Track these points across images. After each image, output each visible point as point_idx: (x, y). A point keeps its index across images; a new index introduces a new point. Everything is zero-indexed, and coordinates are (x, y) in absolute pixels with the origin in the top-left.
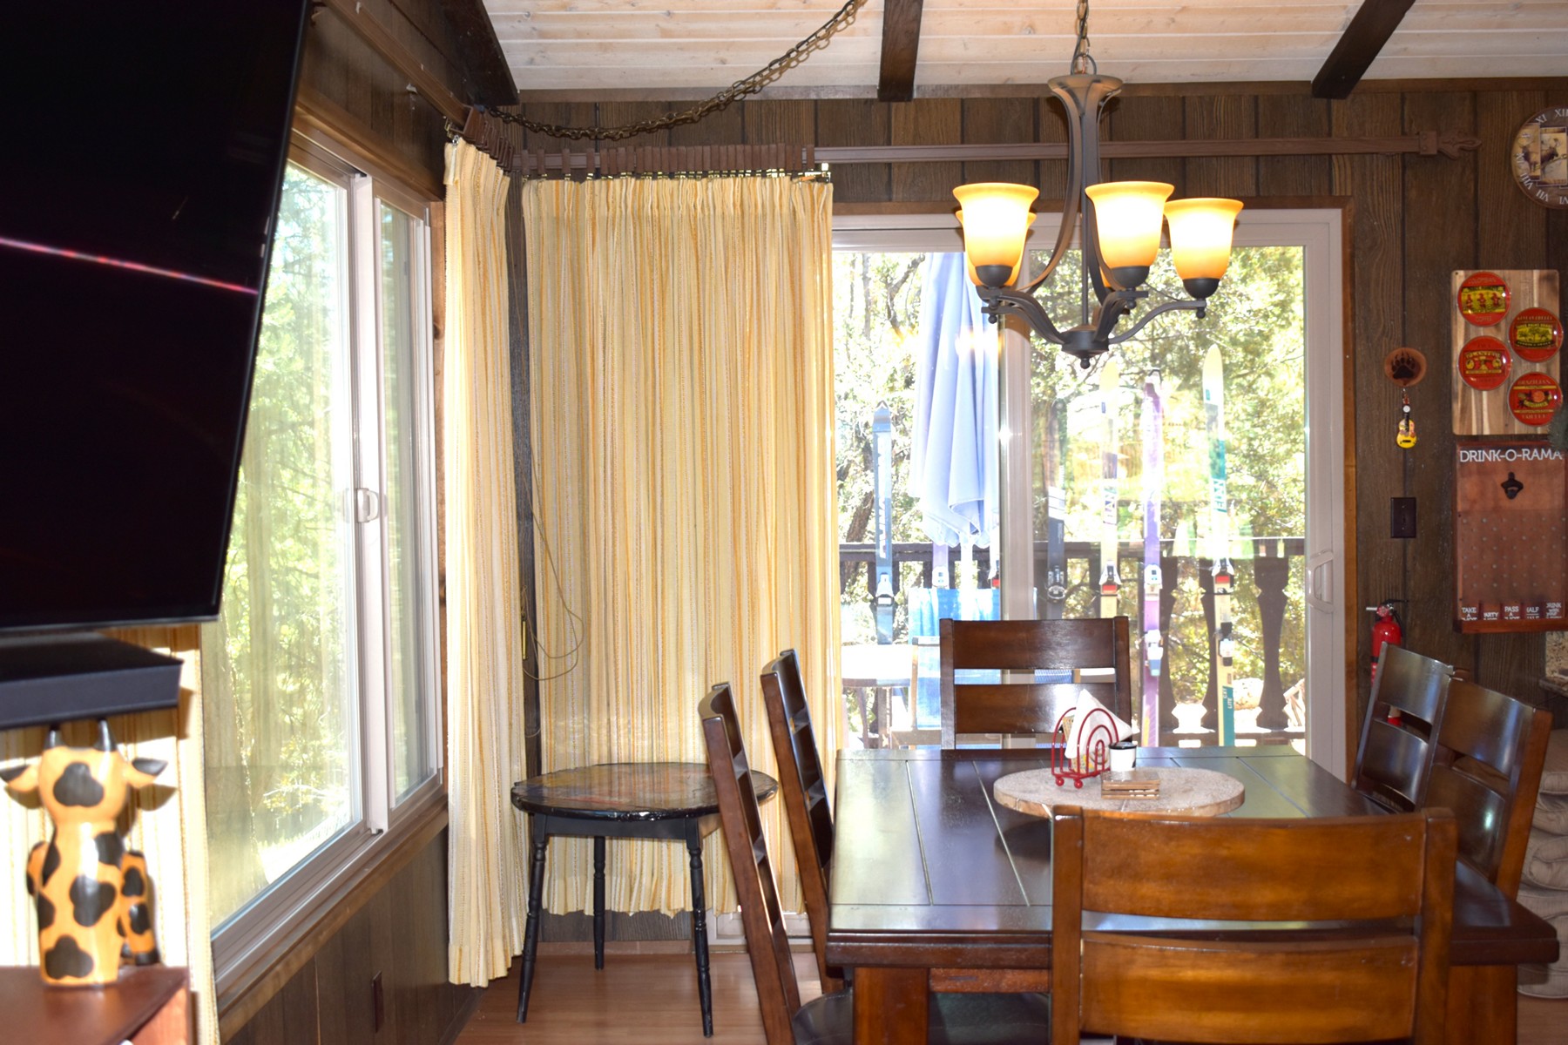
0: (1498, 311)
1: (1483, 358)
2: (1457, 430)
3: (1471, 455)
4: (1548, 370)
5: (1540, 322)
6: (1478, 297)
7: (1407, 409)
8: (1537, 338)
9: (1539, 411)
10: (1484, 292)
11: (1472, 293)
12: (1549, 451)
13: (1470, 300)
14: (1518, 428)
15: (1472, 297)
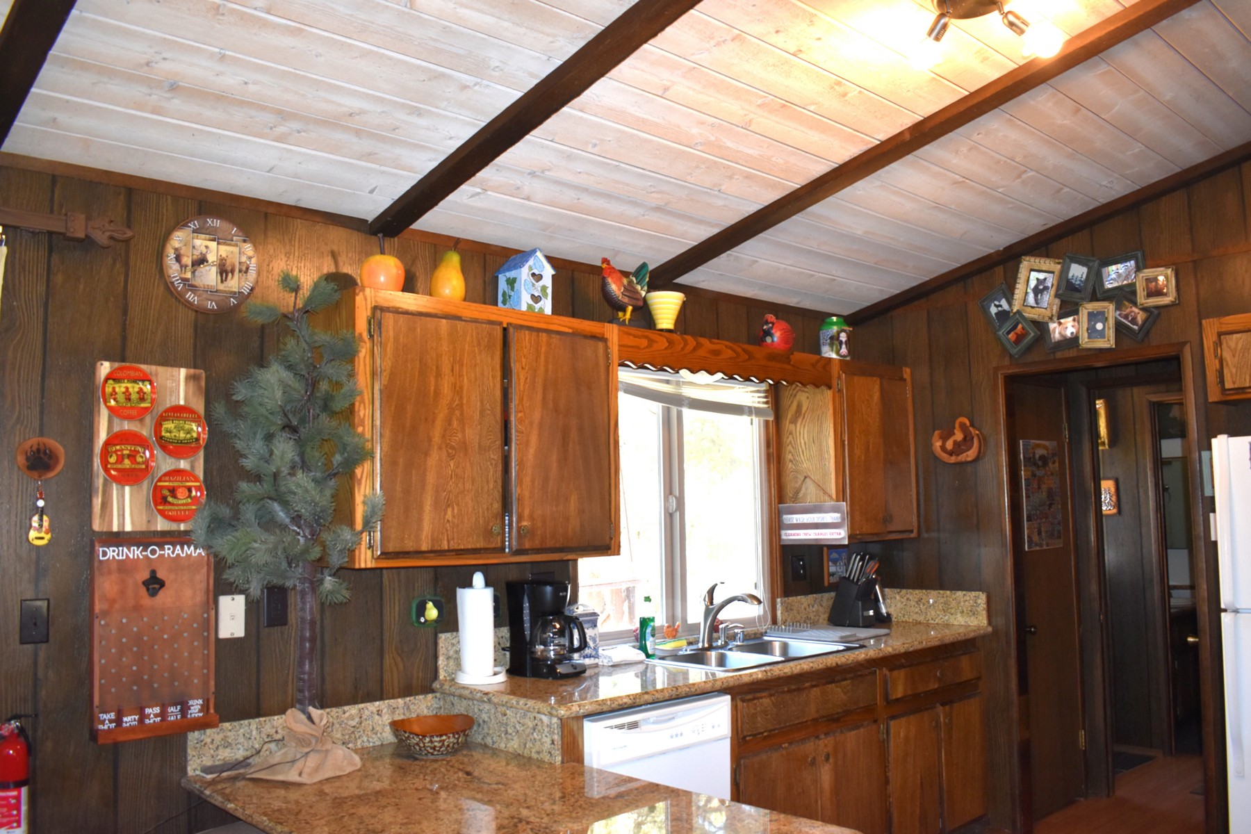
0: (143, 405)
1: (126, 452)
2: (96, 527)
3: (112, 553)
4: (192, 467)
5: (186, 419)
6: (123, 390)
7: (41, 503)
8: (182, 435)
9: (182, 508)
10: (129, 385)
11: (117, 386)
12: (192, 548)
13: (114, 392)
14: (161, 525)
15: (117, 390)
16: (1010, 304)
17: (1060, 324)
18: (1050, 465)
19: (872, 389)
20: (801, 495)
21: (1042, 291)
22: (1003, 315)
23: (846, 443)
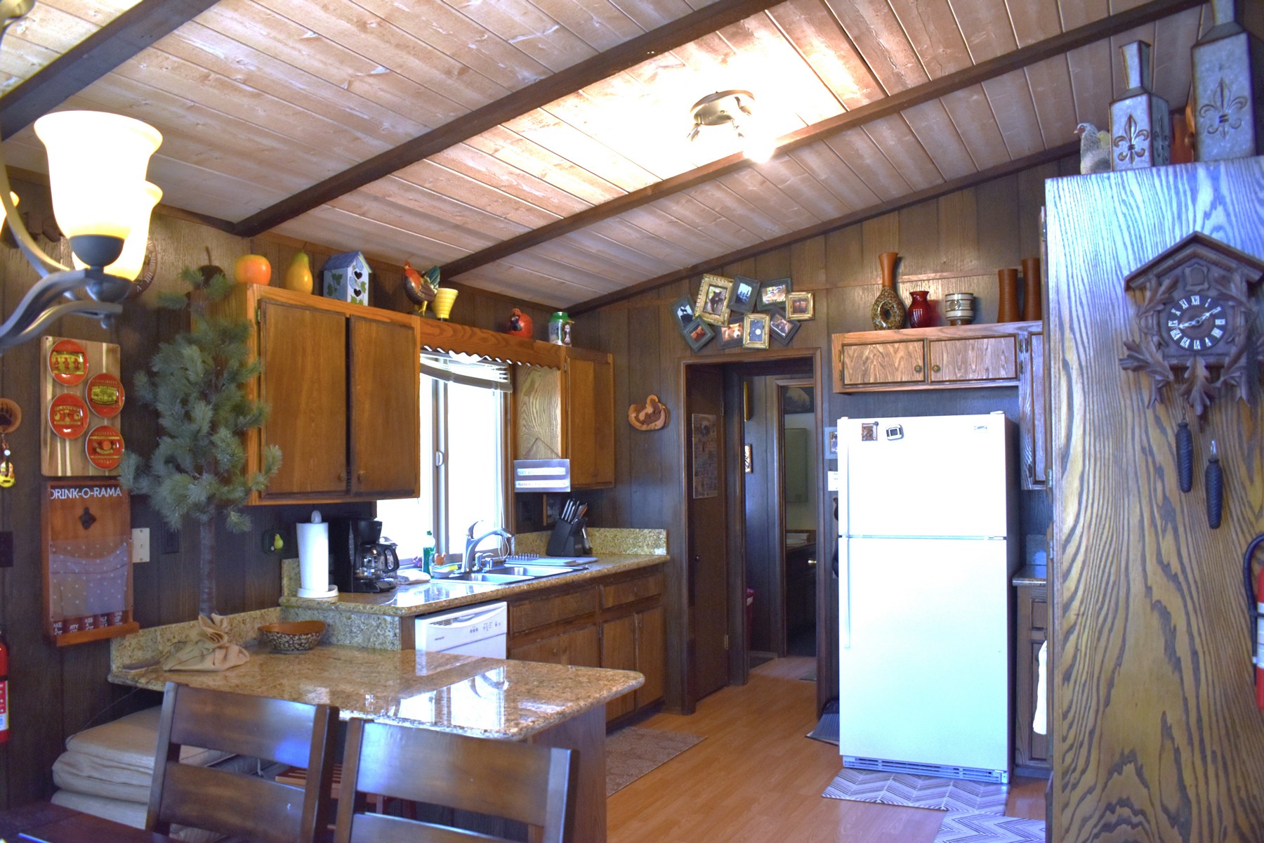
0: (78, 373)
1: (67, 411)
2: (46, 471)
3: (57, 494)
4: (113, 424)
5: (108, 385)
6: (63, 360)
7: (7, 453)
8: (106, 398)
9: (107, 457)
10: (67, 356)
11: (58, 356)
12: (113, 490)
13: (57, 362)
14: (92, 471)
15: (59, 360)
16: (693, 309)
17: (729, 328)
18: (711, 433)
19: (587, 369)
20: (532, 453)
21: (717, 302)
22: (687, 318)
23: (569, 413)
